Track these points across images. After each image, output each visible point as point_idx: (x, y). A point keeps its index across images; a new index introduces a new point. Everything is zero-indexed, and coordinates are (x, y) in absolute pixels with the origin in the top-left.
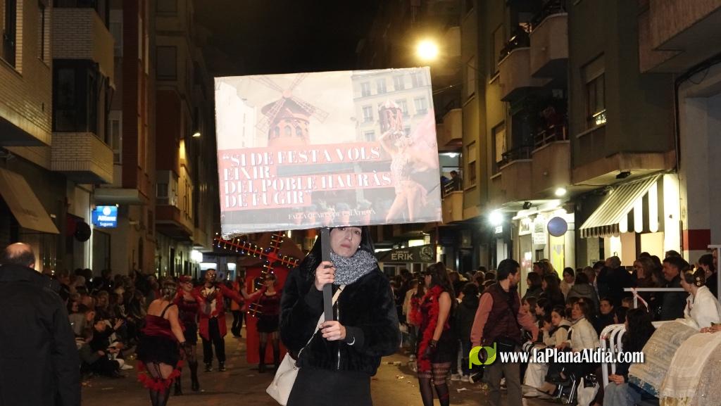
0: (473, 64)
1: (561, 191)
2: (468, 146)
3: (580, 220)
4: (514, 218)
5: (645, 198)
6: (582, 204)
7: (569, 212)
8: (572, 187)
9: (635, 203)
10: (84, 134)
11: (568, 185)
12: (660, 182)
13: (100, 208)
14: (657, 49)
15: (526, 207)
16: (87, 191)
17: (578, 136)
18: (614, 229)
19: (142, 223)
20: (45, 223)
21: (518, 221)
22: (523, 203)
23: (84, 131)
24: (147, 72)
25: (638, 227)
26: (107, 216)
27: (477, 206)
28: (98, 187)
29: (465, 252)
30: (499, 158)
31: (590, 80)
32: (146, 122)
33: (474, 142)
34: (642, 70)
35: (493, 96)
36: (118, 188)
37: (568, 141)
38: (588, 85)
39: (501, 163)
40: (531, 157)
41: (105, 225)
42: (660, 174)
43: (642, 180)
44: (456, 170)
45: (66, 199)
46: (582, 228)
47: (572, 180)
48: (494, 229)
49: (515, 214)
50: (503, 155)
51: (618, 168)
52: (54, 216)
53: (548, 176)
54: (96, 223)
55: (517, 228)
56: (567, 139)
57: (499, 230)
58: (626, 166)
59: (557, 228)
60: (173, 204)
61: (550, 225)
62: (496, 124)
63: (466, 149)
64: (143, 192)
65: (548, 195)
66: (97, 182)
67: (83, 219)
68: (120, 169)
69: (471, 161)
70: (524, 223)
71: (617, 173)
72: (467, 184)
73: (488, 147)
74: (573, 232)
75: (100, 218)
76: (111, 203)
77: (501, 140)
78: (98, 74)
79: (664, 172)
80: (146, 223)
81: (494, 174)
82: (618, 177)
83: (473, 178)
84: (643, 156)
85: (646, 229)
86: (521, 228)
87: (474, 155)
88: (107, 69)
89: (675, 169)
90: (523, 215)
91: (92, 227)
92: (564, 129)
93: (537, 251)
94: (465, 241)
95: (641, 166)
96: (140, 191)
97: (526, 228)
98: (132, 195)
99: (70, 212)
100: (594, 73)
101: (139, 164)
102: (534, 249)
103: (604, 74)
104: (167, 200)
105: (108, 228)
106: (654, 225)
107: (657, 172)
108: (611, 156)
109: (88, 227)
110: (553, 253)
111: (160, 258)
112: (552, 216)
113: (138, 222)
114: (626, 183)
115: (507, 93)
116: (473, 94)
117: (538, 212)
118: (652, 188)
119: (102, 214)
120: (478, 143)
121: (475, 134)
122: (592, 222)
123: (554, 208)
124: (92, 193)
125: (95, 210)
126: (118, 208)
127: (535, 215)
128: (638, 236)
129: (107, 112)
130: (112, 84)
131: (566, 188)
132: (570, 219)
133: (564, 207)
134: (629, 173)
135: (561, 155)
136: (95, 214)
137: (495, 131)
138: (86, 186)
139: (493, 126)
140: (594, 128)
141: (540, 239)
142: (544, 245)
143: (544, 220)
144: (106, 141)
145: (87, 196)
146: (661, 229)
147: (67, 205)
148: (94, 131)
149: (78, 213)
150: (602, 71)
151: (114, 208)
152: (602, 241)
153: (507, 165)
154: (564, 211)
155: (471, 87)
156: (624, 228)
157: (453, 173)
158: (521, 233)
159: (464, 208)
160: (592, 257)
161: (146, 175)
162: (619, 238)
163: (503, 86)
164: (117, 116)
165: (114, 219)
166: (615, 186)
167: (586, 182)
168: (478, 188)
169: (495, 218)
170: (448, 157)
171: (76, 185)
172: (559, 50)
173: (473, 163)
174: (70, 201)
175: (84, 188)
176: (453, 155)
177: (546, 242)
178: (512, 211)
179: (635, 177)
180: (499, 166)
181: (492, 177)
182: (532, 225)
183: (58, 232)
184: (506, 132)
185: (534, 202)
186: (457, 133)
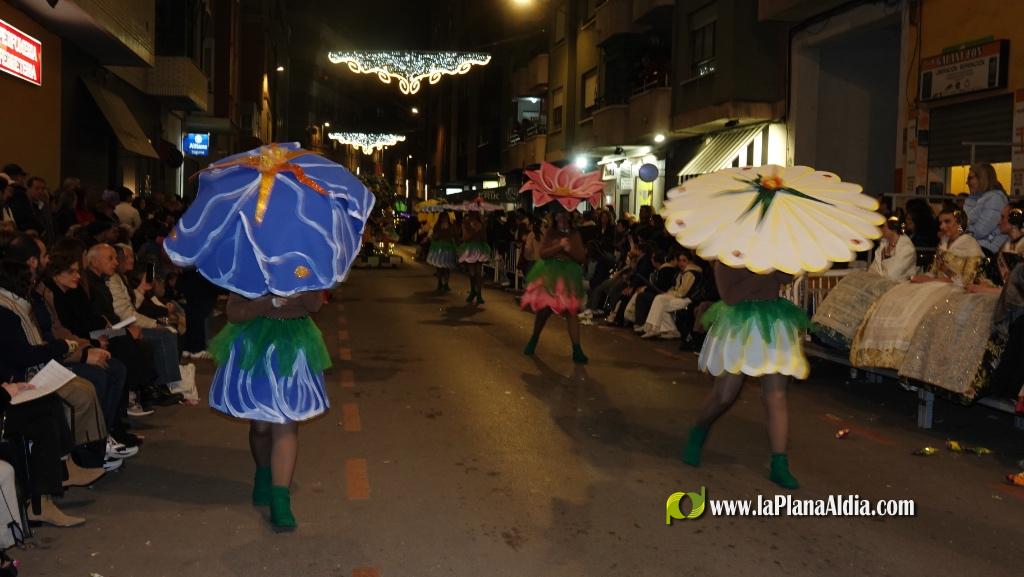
0: (564, 9)
1: (659, 138)
2: (553, 92)
3: (673, 168)
4: (599, 163)
5: (750, 147)
7: (659, 159)
8: (672, 134)
9: (740, 151)
10: (182, 58)
11: (667, 131)
12: (766, 131)
13: (191, 135)
15: (618, 152)
16: (180, 118)
17: (682, 83)
20: (145, 147)
21: (603, 166)
22: (614, 148)
23: (182, 55)
26: (199, 143)
27: (562, 150)
28: (189, 113)
30: (589, 104)
31: (697, 28)
32: (237, 52)
33: (561, 87)
34: (760, 18)
35: (585, 42)
36: (210, 117)
37: (670, 88)
38: (695, 33)
39: (591, 109)
40: (627, 104)
41: (196, 153)
42: (766, 124)
43: (748, 129)
45: (161, 125)
46: (680, 175)
47: (672, 127)
49: (602, 159)
50: (594, 100)
51: (728, 117)
52: (152, 142)
53: (647, 122)
54: (188, 150)
55: (601, 173)
56: (669, 85)
58: (735, 115)
59: (648, 173)
60: (257, 135)
61: (643, 171)
62: (587, 69)
63: (549, 95)
64: (233, 121)
65: (643, 142)
66: (189, 107)
67: (175, 146)
68: (212, 97)
69: (556, 106)
70: (609, 168)
71: (723, 121)
72: (551, 128)
73: (576, 93)
74: (663, 180)
75: (191, 146)
76: (202, 132)
77: (592, 86)
79: (769, 122)
81: (583, 119)
82: (726, 125)
83: (558, 122)
84: (751, 105)
86: (605, 173)
87: (560, 100)
89: (783, 119)
90: (610, 160)
91: (183, 154)
92: (667, 76)
93: (622, 196)
95: (749, 114)
97: (611, 173)
98: (223, 124)
99: (164, 138)
100: (707, 19)
101: (230, 94)
102: (619, 193)
103: (714, 22)
105: (200, 156)
107: (764, 122)
108: (719, 103)
109: (180, 154)
115: (602, 39)
116: (562, 41)
117: (627, 158)
118: (757, 137)
119: (194, 142)
120: (565, 88)
121: (563, 80)
122: (690, 169)
123: (645, 155)
124: (183, 120)
125: (186, 137)
126: (210, 137)
127: (622, 161)
129: (202, 39)
130: (207, 9)
131: (665, 135)
132: (660, 165)
133: (655, 154)
134: (737, 121)
135: (663, 102)
136: (187, 141)
137: (585, 77)
138: (180, 113)
139: (584, 72)
141: (625, 185)
142: (630, 191)
143: (632, 166)
144: (201, 67)
145: (179, 122)
147: (162, 132)
148: (192, 56)
149: (171, 140)
150: (714, 18)
151: (207, 136)
153: (598, 111)
154: (654, 158)
155: (560, 33)
158: (606, 178)
159: (548, 150)
161: (235, 105)
164: (211, 43)
165: (205, 147)
167: (686, 130)
168: (563, 133)
169: (580, 163)
170: (529, 101)
171: (169, 111)
173: (560, 108)
174: (164, 128)
175: (176, 115)
176: (534, 100)
177: (632, 187)
178: (598, 156)
179: (744, 126)
180: (588, 111)
181: (580, 122)
182: (618, 171)
183: (156, 155)
184: (599, 78)
185: (625, 148)
186: (542, 78)
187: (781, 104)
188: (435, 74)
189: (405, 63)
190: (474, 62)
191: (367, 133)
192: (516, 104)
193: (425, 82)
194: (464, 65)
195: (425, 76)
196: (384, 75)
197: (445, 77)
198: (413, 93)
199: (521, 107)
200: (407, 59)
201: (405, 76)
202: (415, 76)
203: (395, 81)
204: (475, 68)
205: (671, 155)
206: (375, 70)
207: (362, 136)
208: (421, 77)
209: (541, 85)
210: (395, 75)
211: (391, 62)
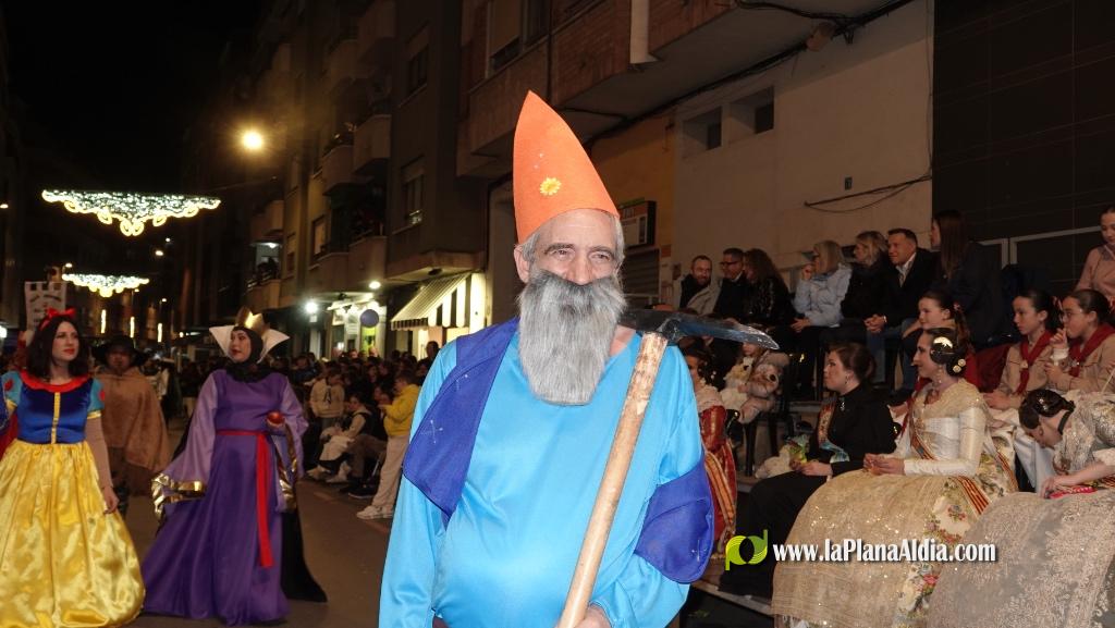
0: (298, 158)
1: (375, 285)
2: (288, 237)
3: (391, 313)
4: (329, 309)
5: (454, 295)
6: (394, 298)
7: (381, 305)
8: (386, 281)
9: (445, 299)
11: (382, 278)
12: (469, 281)
14: (474, 154)
15: (341, 298)
17: (394, 232)
18: (423, 322)
21: (333, 311)
22: (337, 294)
25: (446, 321)
27: (295, 295)
30: (318, 250)
31: (408, 180)
33: (294, 234)
34: (459, 173)
35: (315, 190)
37: (385, 237)
38: (407, 185)
39: (319, 255)
40: (348, 251)
42: (468, 274)
43: (451, 278)
46: (396, 318)
47: (387, 274)
48: (308, 319)
49: (330, 305)
50: (322, 247)
51: (429, 265)
53: (364, 268)
55: (331, 318)
56: (384, 234)
57: (314, 319)
58: (439, 264)
59: (369, 319)
61: (363, 317)
62: (317, 217)
63: (285, 241)
65: (365, 289)
69: (290, 252)
70: (338, 314)
71: (428, 270)
72: (285, 274)
73: (307, 239)
74: (384, 324)
77: (321, 234)
79: (473, 271)
81: (311, 264)
82: (431, 273)
83: (291, 269)
84: (454, 255)
85: (453, 324)
86: (335, 318)
87: (293, 246)
89: (483, 270)
90: (337, 306)
92: (381, 225)
93: (349, 341)
95: (451, 263)
97: (340, 318)
100: (415, 173)
102: (346, 338)
103: (422, 176)
106: (460, 320)
107: (467, 271)
108: (424, 253)
110: (364, 343)
112: (365, 309)
114: (438, 281)
115: (328, 188)
116: (296, 188)
117: (353, 304)
118: (461, 286)
120: (297, 235)
121: (296, 227)
122: (403, 315)
123: (368, 301)
127: (349, 307)
128: (445, 329)
131: (380, 281)
132: (382, 311)
133: (377, 300)
134: (440, 270)
135: (378, 250)
137: (315, 224)
139: (313, 219)
140: (410, 227)
141: (352, 330)
142: (355, 336)
143: (357, 312)
146: (467, 322)
150: (421, 172)
152: (410, 333)
153: (325, 257)
154: (377, 304)
155: (295, 181)
156: (432, 322)
158: (335, 323)
159: (279, 297)
160: (402, 347)
162: (427, 331)
163: (325, 180)
166: (426, 282)
167: (400, 277)
168: (296, 278)
169: (311, 308)
170: (268, 246)
172: (382, 150)
173: (292, 255)
176: (272, 245)
177: (357, 332)
178: (328, 302)
179: (447, 275)
180: (315, 258)
181: (310, 268)
182: (346, 316)
184: (327, 227)
185: (348, 294)
186: (277, 224)
187: (481, 255)
188: (160, 217)
189: (127, 204)
190: (202, 206)
191: (107, 274)
192: (255, 248)
193: (149, 224)
194: (191, 208)
195: (149, 217)
196: (105, 216)
197: (171, 220)
198: (135, 234)
199: (260, 252)
200: (130, 199)
201: (126, 217)
202: (139, 217)
203: (116, 222)
204: (203, 212)
205: (391, 302)
206: (94, 210)
207: (99, 278)
208: (145, 219)
209: (279, 231)
210: (116, 216)
211: (112, 202)
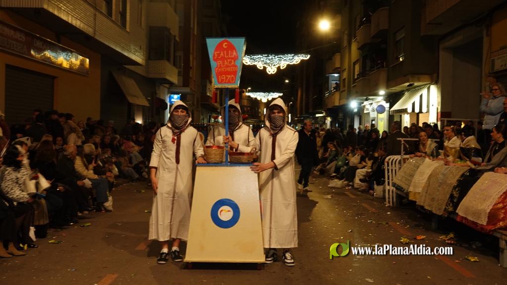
0: (346, 32)
1: (382, 92)
2: (343, 71)
3: (391, 107)
4: (362, 105)
5: (421, 96)
6: (392, 99)
7: (387, 102)
8: (388, 91)
9: (416, 99)
10: (162, 61)
11: (385, 89)
12: (429, 89)
13: (172, 95)
14: (428, 24)
15: (367, 100)
16: (166, 87)
17: (393, 65)
18: (405, 111)
19: (193, 103)
20: (143, 101)
21: (364, 106)
22: (365, 97)
23: (163, 59)
24: (195, 33)
25: (417, 110)
27: (346, 99)
28: (172, 86)
29: (341, 120)
30: (356, 77)
31: (398, 39)
32: (195, 57)
33: (345, 69)
34: (422, 34)
35: (354, 47)
36: (180, 87)
37: (386, 69)
38: (397, 41)
39: (357, 79)
40: (369, 76)
42: (428, 86)
43: (420, 88)
44: (338, 82)
45: (156, 91)
46: (391, 110)
47: (388, 87)
48: (353, 110)
49: (363, 103)
50: (358, 75)
51: (408, 81)
52: (149, 98)
53: (376, 85)
54: (171, 102)
55: (364, 110)
56: (386, 67)
57: (356, 110)
58: (413, 81)
59: (381, 109)
60: (208, 94)
61: (378, 108)
62: (356, 60)
63: (342, 73)
64: (193, 88)
65: (376, 95)
66: (171, 84)
67: (164, 100)
68: (181, 78)
69: (344, 78)
70: (366, 107)
71: (407, 84)
73: (351, 71)
74: (388, 112)
75: (172, 100)
76: (177, 94)
77: (357, 68)
78: (171, 34)
79: (431, 84)
80: (195, 103)
81: (353, 84)
82: (408, 86)
83: (344, 86)
84: (421, 76)
85: (421, 112)
86: (365, 109)
87: (345, 75)
88: (175, 31)
89: (436, 82)
90: (366, 103)
91: (169, 104)
92: (385, 63)
93: (372, 120)
94: (340, 115)
95: (419, 81)
96: (191, 89)
97: (368, 109)
98: (187, 90)
99: (158, 96)
100: (400, 36)
101: (191, 76)
102: (370, 119)
103: (404, 37)
104: (206, 93)
106: (424, 110)
107: (425, 85)
108: (405, 76)
109: (167, 104)
110: (379, 122)
111: (203, 119)
112: (379, 104)
113: (191, 103)
114: (413, 89)
115: (360, 46)
116: (346, 47)
117: (373, 102)
118: (424, 92)
119: (173, 98)
120: (347, 69)
121: (346, 66)
122: (396, 107)
123: (380, 99)
124: (169, 89)
125: (170, 96)
126: (181, 96)
127: (372, 104)
128: (418, 114)
129: (175, 51)
130: (177, 39)
131: (385, 91)
132: (387, 106)
133: (385, 100)
134: (413, 84)
135: (383, 75)
136: (170, 98)
137: (355, 64)
138: (167, 85)
139: (354, 61)
140: (398, 63)
141: (373, 115)
142: (375, 118)
143: (375, 106)
144: (174, 65)
145: (166, 90)
146: (428, 112)
147: (156, 94)
148: (169, 60)
149: (162, 97)
150: (403, 35)
151: (179, 96)
152: (401, 116)
153: (359, 80)
154: (385, 102)
155: (345, 43)
156: (410, 110)
157: (336, 83)
158: (365, 112)
159: (340, 99)
161: (194, 81)
162: (409, 115)
163: (358, 42)
164: (180, 54)
166: (408, 90)
167: (393, 88)
168: (346, 90)
169: (353, 105)
170: (334, 76)
171: (161, 84)
172: (384, 25)
173: (345, 79)
174: (157, 92)
175: (164, 87)
176: (336, 75)
177: (375, 116)
178: (362, 101)
179: (418, 86)
180: (355, 80)
181: (352, 86)
182: (370, 108)
183: (148, 105)
184: (360, 65)
185: (370, 97)
186: (338, 65)
187: (435, 75)
188: (283, 64)
189: (269, 60)
190: (302, 58)
191: (264, 92)
192: (328, 77)
193: (279, 68)
194: (297, 59)
195: (278, 65)
196: (260, 66)
197: (288, 65)
198: (273, 73)
199: (330, 79)
200: (270, 58)
201: (269, 65)
202: (274, 65)
203: (265, 68)
204: (302, 61)
205: (391, 101)
206: (255, 63)
207: (262, 94)
208: (277, 66)
209: (337, 68)
210: (265, 65)
211: (262, 59)
